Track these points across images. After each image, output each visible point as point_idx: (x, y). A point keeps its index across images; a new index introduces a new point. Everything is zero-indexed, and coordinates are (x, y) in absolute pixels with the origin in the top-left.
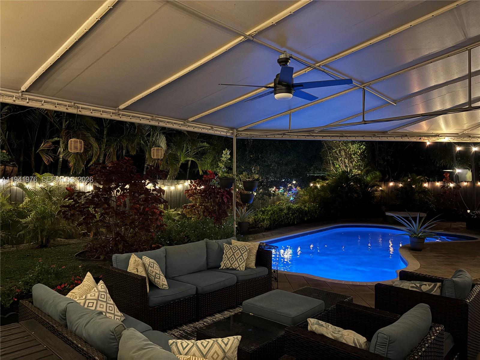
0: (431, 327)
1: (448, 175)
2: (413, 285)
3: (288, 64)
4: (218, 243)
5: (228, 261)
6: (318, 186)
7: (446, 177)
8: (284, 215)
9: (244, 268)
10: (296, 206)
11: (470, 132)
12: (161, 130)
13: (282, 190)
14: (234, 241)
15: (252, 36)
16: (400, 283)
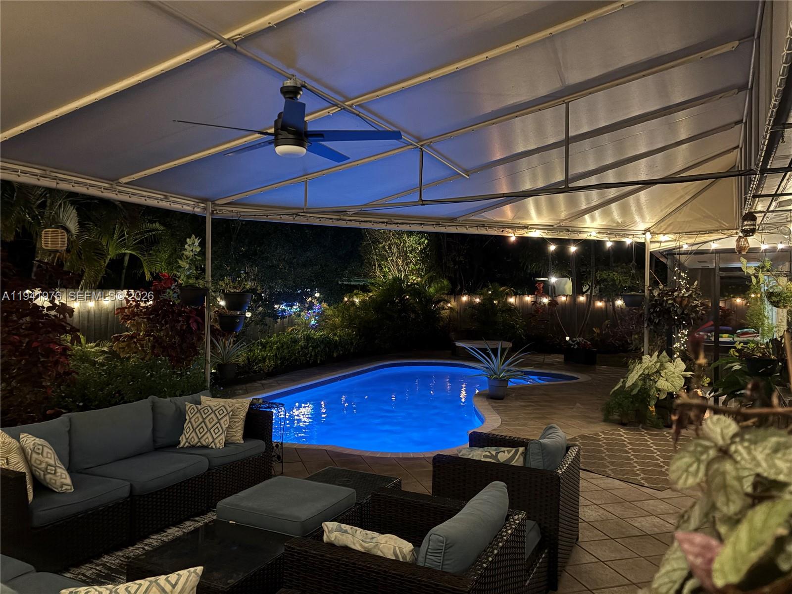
0: (508, 516)
1: (542, 285)
2: (487, 453)
3: (299, 97)
4: (176, 404)
5: (193, 434)
6: (357, 300)
7: (539, 288)
8: (300, 350)
9: (223, 444)
10: (319, 334)
11: (568, 224)
12: (68, 197)
13: (296, 308)
14: (205, 397)
15: (235, 41)
16: (469, 452)
